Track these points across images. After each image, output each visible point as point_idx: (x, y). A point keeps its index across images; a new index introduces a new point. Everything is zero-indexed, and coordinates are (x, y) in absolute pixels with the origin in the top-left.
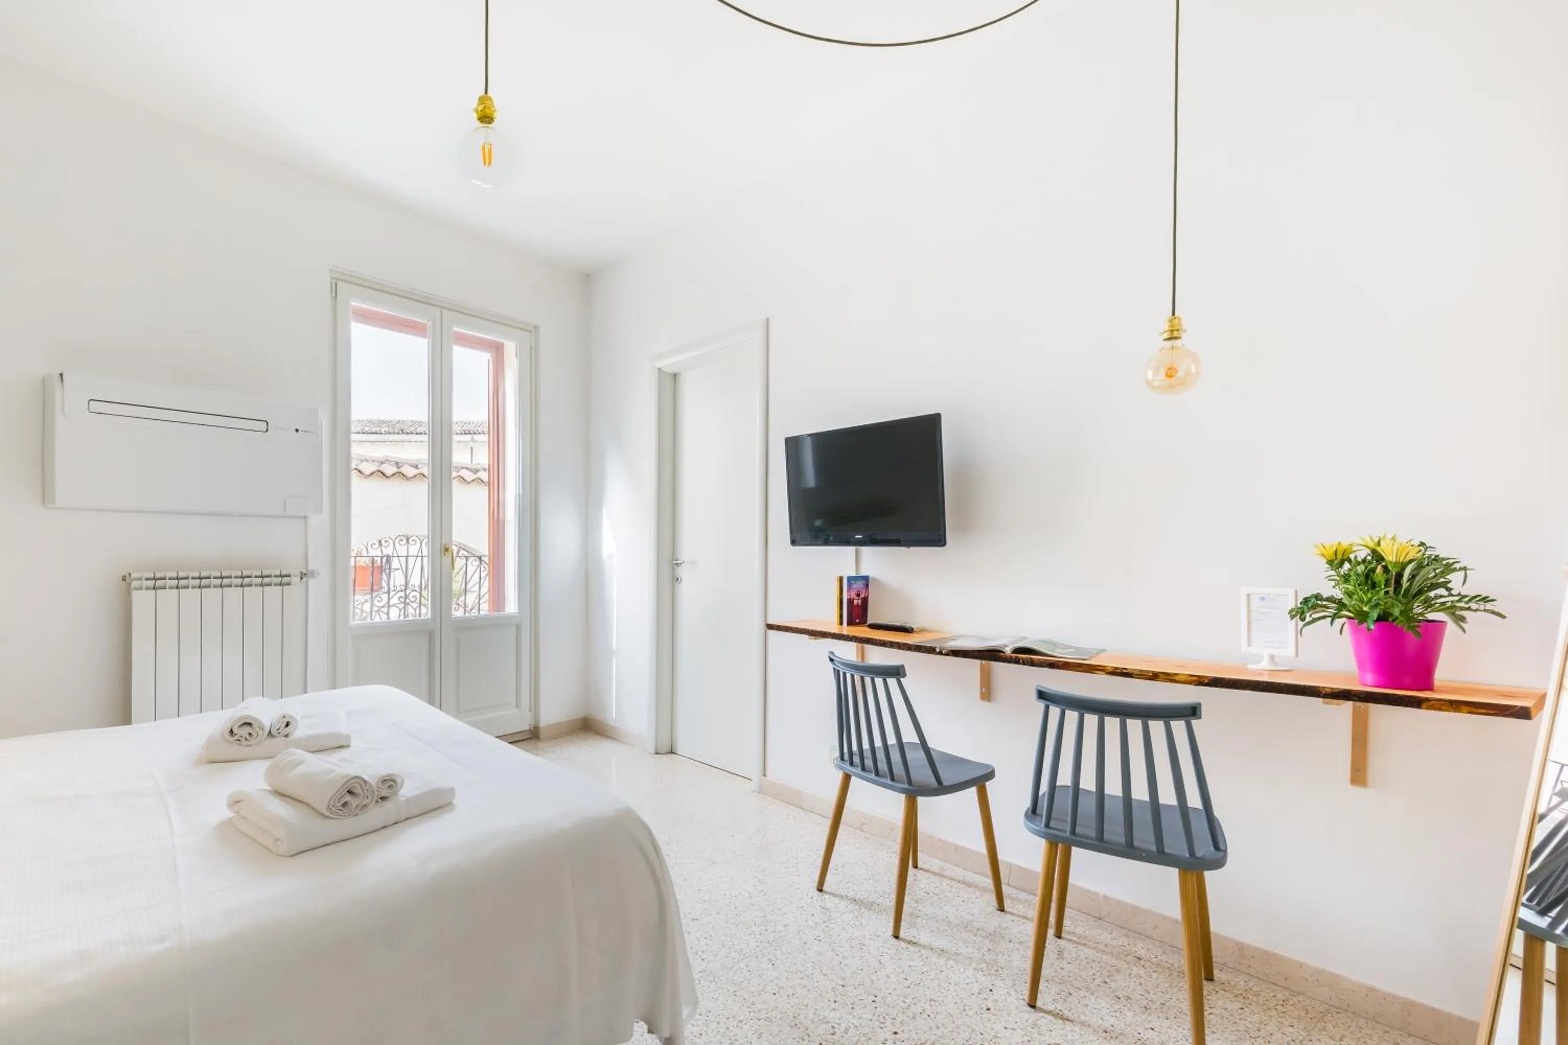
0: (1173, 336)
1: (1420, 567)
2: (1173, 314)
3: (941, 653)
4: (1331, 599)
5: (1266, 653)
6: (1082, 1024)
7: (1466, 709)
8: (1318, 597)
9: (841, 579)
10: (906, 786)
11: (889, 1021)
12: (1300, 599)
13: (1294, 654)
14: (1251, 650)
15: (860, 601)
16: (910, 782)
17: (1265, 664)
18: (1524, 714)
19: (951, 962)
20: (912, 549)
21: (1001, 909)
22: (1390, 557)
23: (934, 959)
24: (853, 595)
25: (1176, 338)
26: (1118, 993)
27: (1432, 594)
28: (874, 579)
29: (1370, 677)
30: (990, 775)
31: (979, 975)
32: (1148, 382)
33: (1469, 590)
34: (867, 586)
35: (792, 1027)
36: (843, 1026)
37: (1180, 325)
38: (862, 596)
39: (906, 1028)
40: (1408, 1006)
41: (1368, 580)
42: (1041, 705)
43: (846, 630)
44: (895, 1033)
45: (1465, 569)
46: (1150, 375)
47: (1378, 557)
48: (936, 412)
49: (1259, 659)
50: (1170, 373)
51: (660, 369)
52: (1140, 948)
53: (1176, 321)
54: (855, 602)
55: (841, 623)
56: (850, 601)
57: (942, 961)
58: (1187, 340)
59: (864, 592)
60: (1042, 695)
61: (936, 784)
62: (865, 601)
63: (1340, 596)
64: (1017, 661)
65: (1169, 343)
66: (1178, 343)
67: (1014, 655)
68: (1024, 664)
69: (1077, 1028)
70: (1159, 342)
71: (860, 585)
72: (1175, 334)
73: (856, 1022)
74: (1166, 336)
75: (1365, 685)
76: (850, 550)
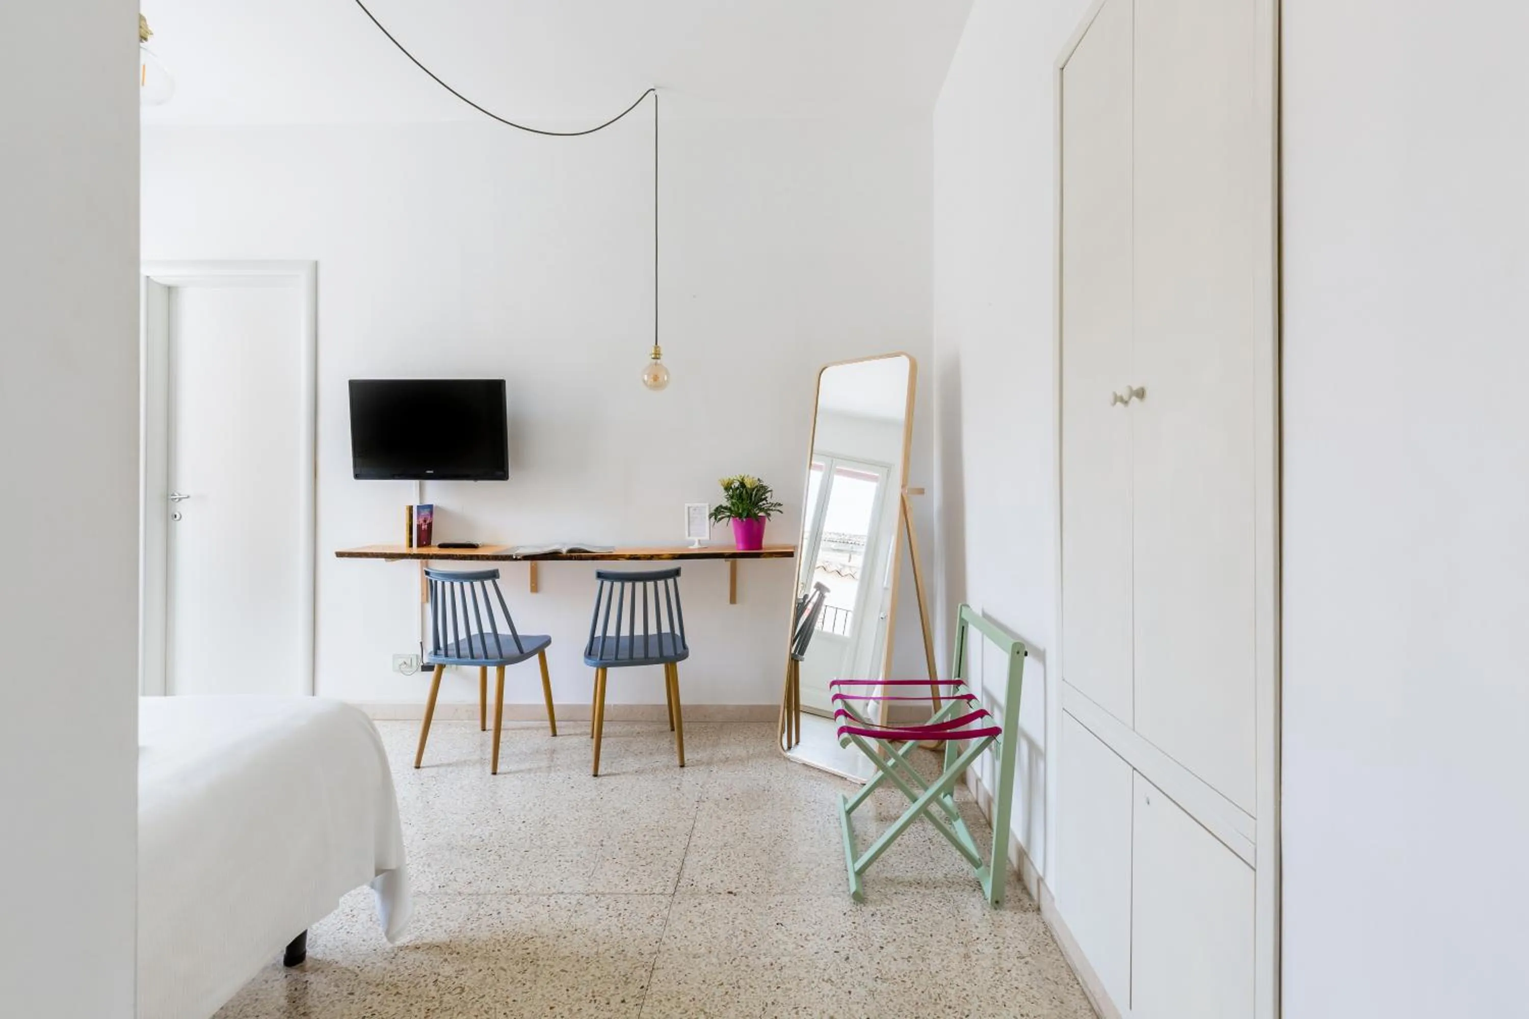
0: (657, 356)
1: (758, 491)
2: (656, 344)
3: (516, 559)
4: (726, 508)
5: (696, 539)
6: (624, 773)
7: (774, 555)
8: (721, 506)
9: (411, 508)
10: (499, 660)
11: (516, 819)
12: (714, 508)
13: (708, 538)
14: (691, 538)
15: (426, 526)
16: (501, 656)
17: (696, 546)
18: (791, 555)
19: (538, 774)
20: (479, 482)
21: (555, 735)
22: (748, 486)
23: (527, 776)
24: (421, 521)
25: (657, 358)
26: (636, 752)
27: (761, 503)
28: (437, 507)
29: (741, 546)
30: (548, 642)
31: (559, 773)
32: (644, 381)
33: (774, 501)
34: (431, 513)
35: (450, 850)
36: (487, 834)
37: (659, 351)
38: (428, 522)
39: (528, 817)
40: (752, 708)
41: (740, 497)
42: (599, 582)
43: (415, 550)
44: (524, 822)
45: (771, 491)
46: (646, 378)
47: (742, 484)
48: (501, 378)
49: (693, 544)
50: (656, 378)
51: (148, 277)
52: (637, 728)
53: (658, 349)
54: (423, 527)
55: (411, 546)
56: (419, 527)
57: (532, 775)
58: (663, 361)
59: (429, 518)
60: (600, 575)
61: (518, 652)
62: (430, 525)
63: (729, 506)
64: (570, 558)
65: (654, 361)
66: (659, 361)
67: (569, 554)
68: (575, 559)
69: (622, 776)
70: (649, 360)
71: (425, 512)
72: (658, 356)
73: (494, 828)
74: (653, 356)
75: (739, 550)
76: (414, 484)
